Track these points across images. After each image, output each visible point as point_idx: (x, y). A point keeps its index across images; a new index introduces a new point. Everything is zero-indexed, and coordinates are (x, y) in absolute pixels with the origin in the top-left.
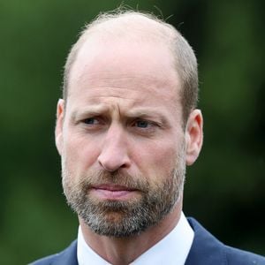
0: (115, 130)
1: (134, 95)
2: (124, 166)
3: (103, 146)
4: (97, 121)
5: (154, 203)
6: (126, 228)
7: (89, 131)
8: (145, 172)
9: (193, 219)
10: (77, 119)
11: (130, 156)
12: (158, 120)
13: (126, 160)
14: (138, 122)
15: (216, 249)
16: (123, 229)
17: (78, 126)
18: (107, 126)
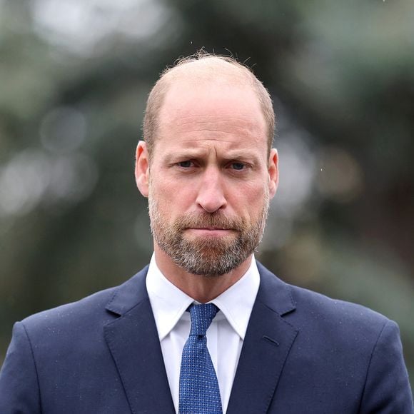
0: (212, 173)
1: (231, 138)
2: (223, 207)
3: (200, 188)
4: (193, 164)
5: (246, 242)
6: (222, 264)
7: (184, 174)
8: (240, 213)
9: (259, 263)
10: (172, 162)
11: (226, 198)
12: (251, 162)
13: (223, 201)
14: (234, 164)
15: (281, 288)
16: (219, 266)
17: (171, 169)
18: (202, 169)
